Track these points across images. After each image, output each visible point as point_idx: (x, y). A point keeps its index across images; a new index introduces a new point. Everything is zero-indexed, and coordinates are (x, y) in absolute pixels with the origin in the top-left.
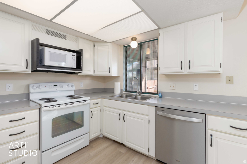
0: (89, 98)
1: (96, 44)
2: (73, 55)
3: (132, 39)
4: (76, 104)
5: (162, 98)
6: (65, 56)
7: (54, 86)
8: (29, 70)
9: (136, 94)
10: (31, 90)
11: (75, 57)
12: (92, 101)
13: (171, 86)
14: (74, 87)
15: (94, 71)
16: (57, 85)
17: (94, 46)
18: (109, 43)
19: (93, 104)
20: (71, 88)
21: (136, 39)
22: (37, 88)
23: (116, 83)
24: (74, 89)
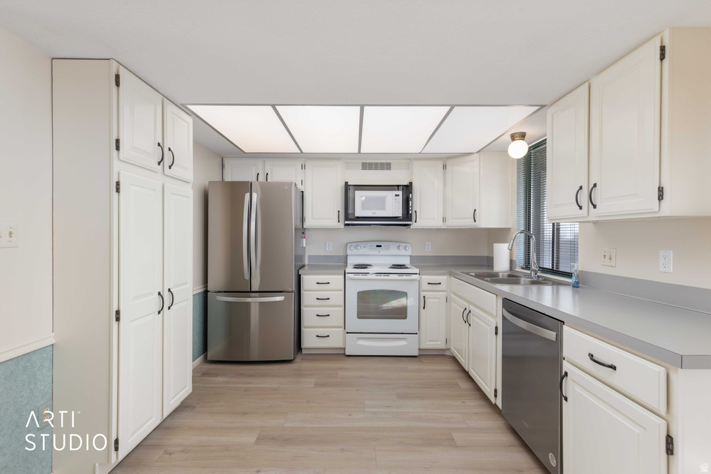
0: (417, 271)
1: (449, 163)
2: (396, 195)
3: (513, 137)
4: (391, 277)
5: (578, 287)
6: (383, 199)
7: (377, 246)
8: (341, 225)
9: (529, 272)
10: (349, 252)
11: (400, 198)
12: (424, 277)
13: (605, 256)
14: (410, 250)
15: (444, 220)
16: (380, 246)
17: (445, 167)
18: (475, 155)
19: (429, 284)
20: (402, 252)
21: (523, 136)
22: (355, 250)
23: (496, 246)
24: (409, 253)
